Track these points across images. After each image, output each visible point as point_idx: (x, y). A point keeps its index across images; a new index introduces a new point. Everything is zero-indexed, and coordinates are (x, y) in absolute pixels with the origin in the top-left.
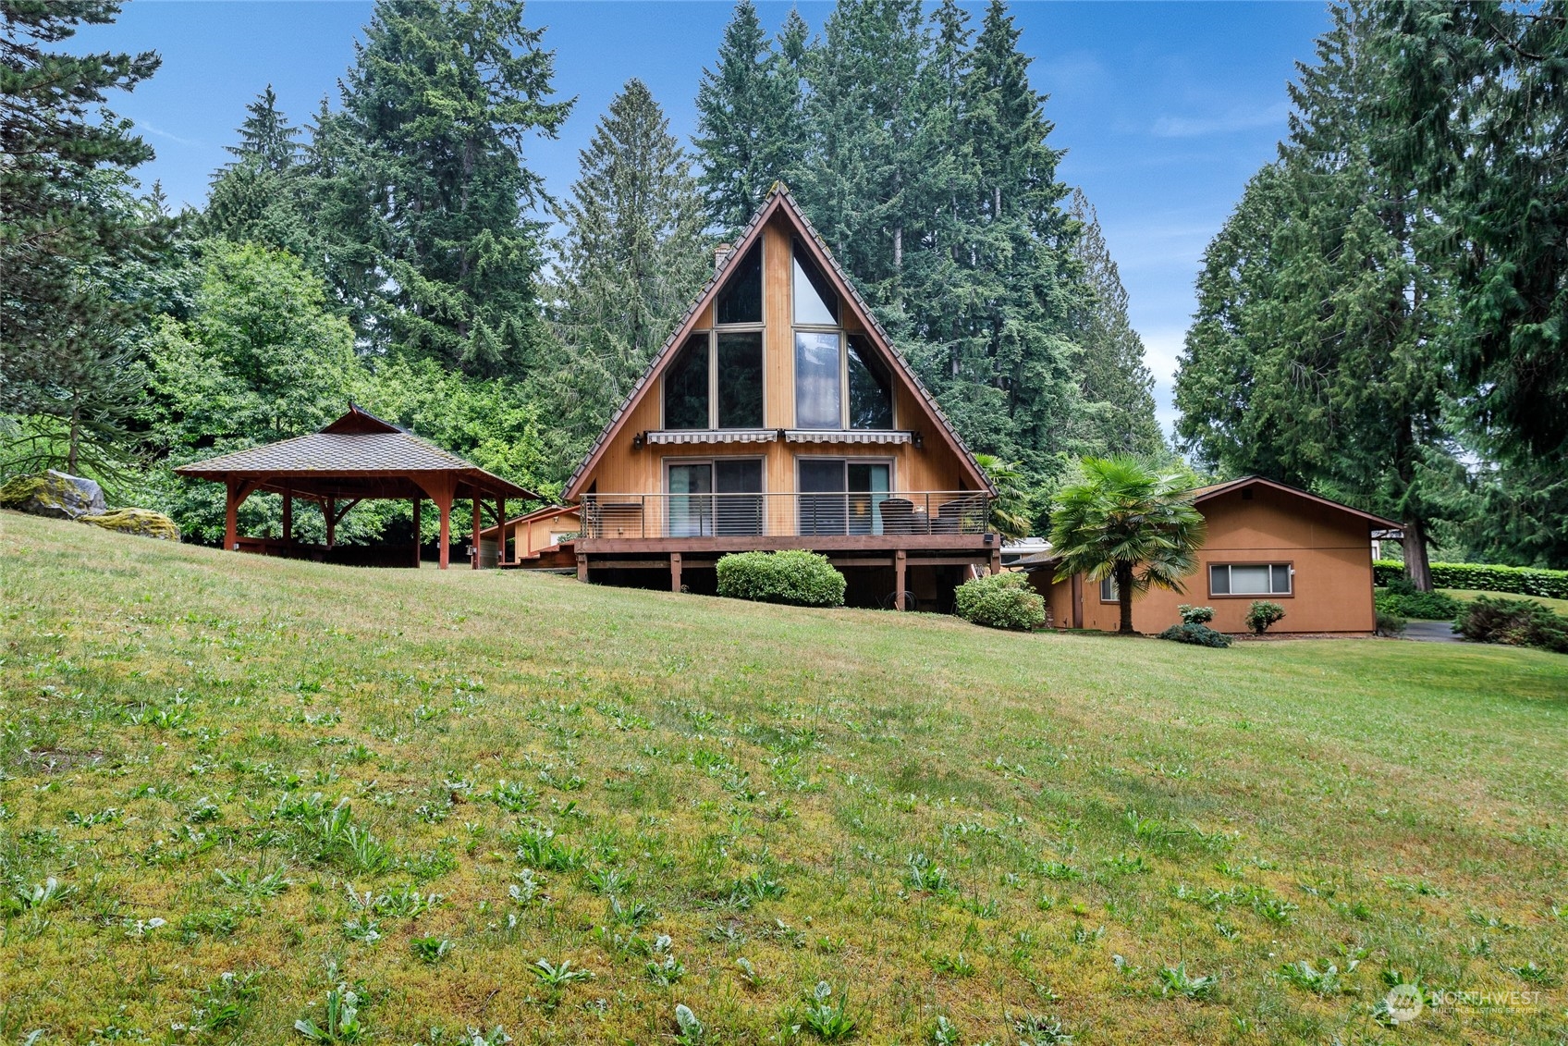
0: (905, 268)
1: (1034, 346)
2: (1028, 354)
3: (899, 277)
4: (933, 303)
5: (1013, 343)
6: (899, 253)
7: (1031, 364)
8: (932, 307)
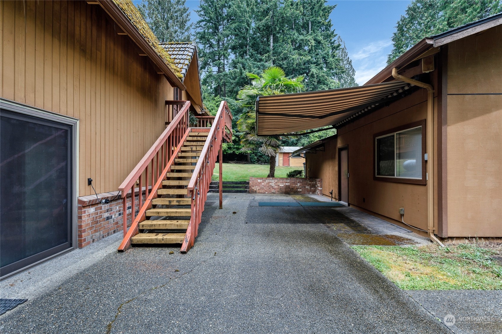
0: (273, 49)
1: (322, 79)
2: (319, 82)
3: (271, 52)
4: (284, 62)
5: (314, 77)
6: (272, 44)
7: (320, 86)
8: (283, 64)
